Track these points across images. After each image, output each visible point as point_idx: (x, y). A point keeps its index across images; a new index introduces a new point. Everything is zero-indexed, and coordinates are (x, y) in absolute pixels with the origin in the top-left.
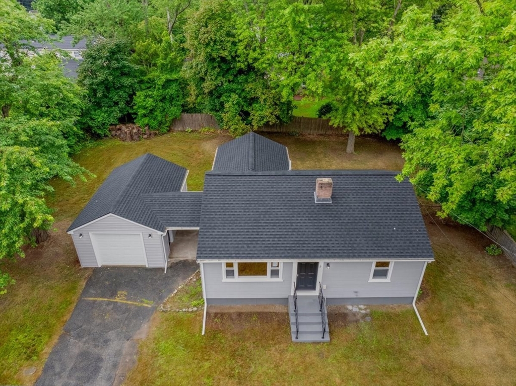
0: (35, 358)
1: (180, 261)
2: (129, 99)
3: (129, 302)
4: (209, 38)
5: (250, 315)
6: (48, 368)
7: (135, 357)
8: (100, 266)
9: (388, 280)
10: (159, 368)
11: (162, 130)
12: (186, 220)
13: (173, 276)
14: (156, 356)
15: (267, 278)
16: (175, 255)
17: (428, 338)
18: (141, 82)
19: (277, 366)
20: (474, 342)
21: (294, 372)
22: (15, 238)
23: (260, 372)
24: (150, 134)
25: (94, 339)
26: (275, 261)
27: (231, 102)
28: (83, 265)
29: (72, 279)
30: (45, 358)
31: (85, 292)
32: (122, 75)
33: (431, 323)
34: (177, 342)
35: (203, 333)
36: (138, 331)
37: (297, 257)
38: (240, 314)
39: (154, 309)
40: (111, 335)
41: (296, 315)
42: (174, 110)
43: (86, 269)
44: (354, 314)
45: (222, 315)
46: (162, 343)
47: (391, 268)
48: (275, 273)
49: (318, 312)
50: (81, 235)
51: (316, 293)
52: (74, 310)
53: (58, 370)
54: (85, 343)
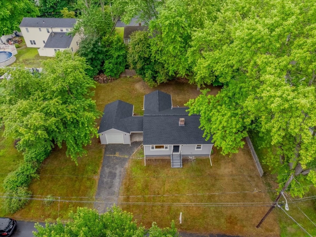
0: (96, 173)
1: (134, 142)
2: (101, 64)
3: (120, 156)
4: (140, 50)
5: (159, 160)
6: (101, 176)
7: (126, 172)
8: (108, 144)
9: (201, 150)
10: (133, 175)
11: (117, 77)
13: (133, 147)
14: (132, 172)
15: (164, 149)
16: (132, 139)
17: (212, 167)
18: (106, 55)
19: (167, 174)
20: (225, 168)
21: (172, 176)
22: (89, 140)
23: (162, 176)
24: (112, 79)
25: (112, 168)
26: (166, 145)
27: (149, 73)
28: (102, 144)
29: (100, 148)
30: (99, 173)
31: (105, 153)
32: (98, 54)
33: (214, 162)
34: (138, 168)
35: (145, 165)
36: (125, 165)
37: (173, 144)
38: (156, 160)
39: (129, 158)
40: (117, 166)
41: (173, 160)
42: (122, 68)
43: (103, 145)
44: (191, 159)
45: (150, 160)
46: (133, 168)
47: (202, 146)
48: (166, 148)
49: (179, 159)
50: (102, 135)
51: (179, 153)
52: (103, 159)
53: (104, 177)
54: (110, 169)
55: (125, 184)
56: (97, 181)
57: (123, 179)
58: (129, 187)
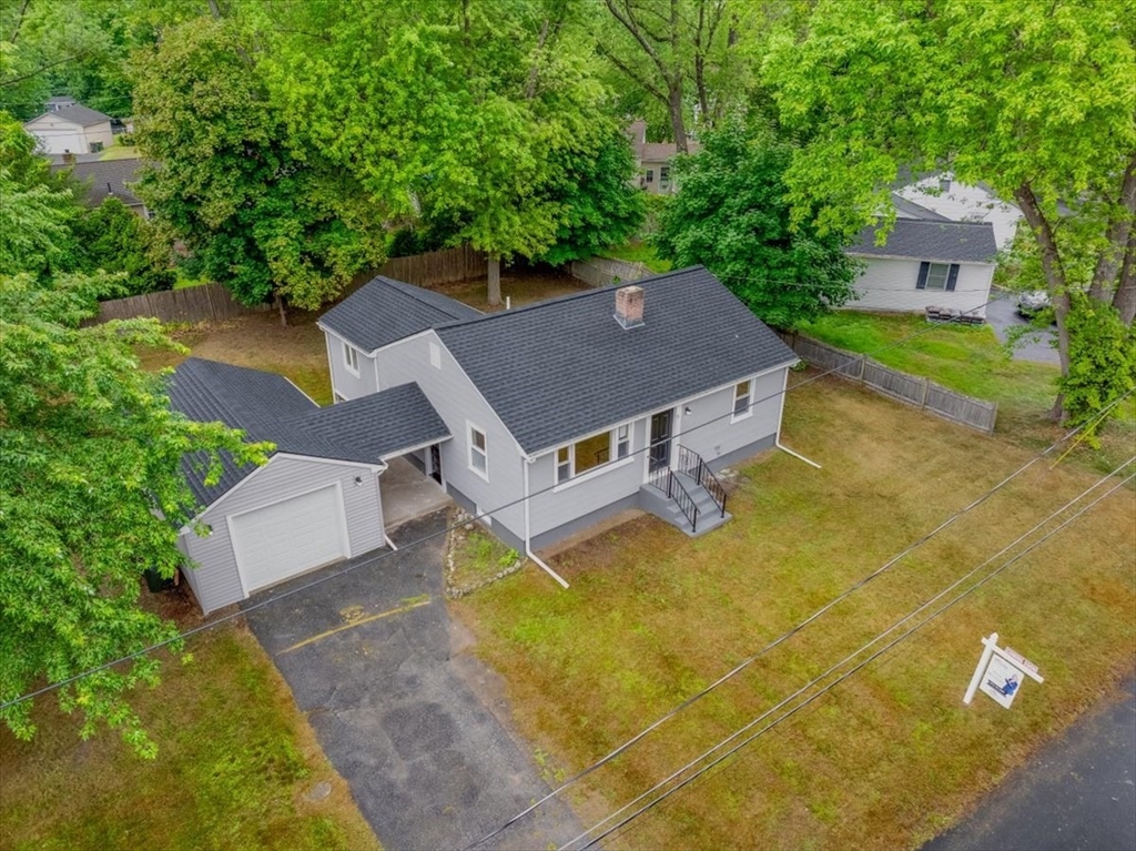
0: (302, 773)
3: (381, 615)
5: (604, 536)
6: (348, 769)
7: (489, 671)
8: (247, 596)
9: (749, 413)
10: (550, 658)
12: (404, 435)
13: (415, 549)
14: (527, 649)
15: (613, 463)
17: (824, 470)
19: (704, 571)
21: (729, 566)
23: (692, 586)
25: (386, 690)
28: (209, 608)
30: (324, 761)
31: (268, 643)
34: (537, 615)
35: (566, 585)
36: (451, 640)
37: (656, 406)
43: (216, 614)
46: (516, 630)
47: (752, 391)
48: (622, 448)
50: (211, 528)
52: (284, 676)
53: (372, 762)
54: (373, 702)
55: (541, 726)
56: (351, 813)
57: (506, 711)
58: (577, 722)
